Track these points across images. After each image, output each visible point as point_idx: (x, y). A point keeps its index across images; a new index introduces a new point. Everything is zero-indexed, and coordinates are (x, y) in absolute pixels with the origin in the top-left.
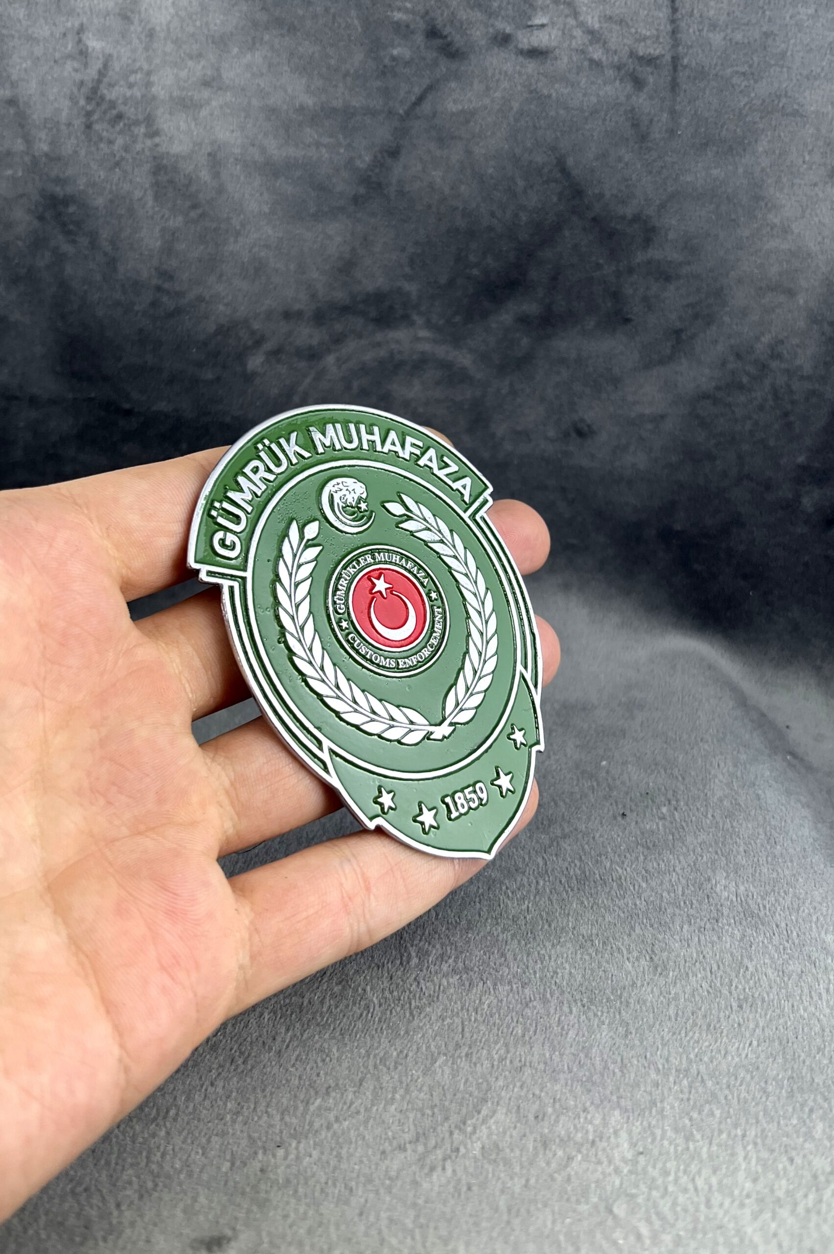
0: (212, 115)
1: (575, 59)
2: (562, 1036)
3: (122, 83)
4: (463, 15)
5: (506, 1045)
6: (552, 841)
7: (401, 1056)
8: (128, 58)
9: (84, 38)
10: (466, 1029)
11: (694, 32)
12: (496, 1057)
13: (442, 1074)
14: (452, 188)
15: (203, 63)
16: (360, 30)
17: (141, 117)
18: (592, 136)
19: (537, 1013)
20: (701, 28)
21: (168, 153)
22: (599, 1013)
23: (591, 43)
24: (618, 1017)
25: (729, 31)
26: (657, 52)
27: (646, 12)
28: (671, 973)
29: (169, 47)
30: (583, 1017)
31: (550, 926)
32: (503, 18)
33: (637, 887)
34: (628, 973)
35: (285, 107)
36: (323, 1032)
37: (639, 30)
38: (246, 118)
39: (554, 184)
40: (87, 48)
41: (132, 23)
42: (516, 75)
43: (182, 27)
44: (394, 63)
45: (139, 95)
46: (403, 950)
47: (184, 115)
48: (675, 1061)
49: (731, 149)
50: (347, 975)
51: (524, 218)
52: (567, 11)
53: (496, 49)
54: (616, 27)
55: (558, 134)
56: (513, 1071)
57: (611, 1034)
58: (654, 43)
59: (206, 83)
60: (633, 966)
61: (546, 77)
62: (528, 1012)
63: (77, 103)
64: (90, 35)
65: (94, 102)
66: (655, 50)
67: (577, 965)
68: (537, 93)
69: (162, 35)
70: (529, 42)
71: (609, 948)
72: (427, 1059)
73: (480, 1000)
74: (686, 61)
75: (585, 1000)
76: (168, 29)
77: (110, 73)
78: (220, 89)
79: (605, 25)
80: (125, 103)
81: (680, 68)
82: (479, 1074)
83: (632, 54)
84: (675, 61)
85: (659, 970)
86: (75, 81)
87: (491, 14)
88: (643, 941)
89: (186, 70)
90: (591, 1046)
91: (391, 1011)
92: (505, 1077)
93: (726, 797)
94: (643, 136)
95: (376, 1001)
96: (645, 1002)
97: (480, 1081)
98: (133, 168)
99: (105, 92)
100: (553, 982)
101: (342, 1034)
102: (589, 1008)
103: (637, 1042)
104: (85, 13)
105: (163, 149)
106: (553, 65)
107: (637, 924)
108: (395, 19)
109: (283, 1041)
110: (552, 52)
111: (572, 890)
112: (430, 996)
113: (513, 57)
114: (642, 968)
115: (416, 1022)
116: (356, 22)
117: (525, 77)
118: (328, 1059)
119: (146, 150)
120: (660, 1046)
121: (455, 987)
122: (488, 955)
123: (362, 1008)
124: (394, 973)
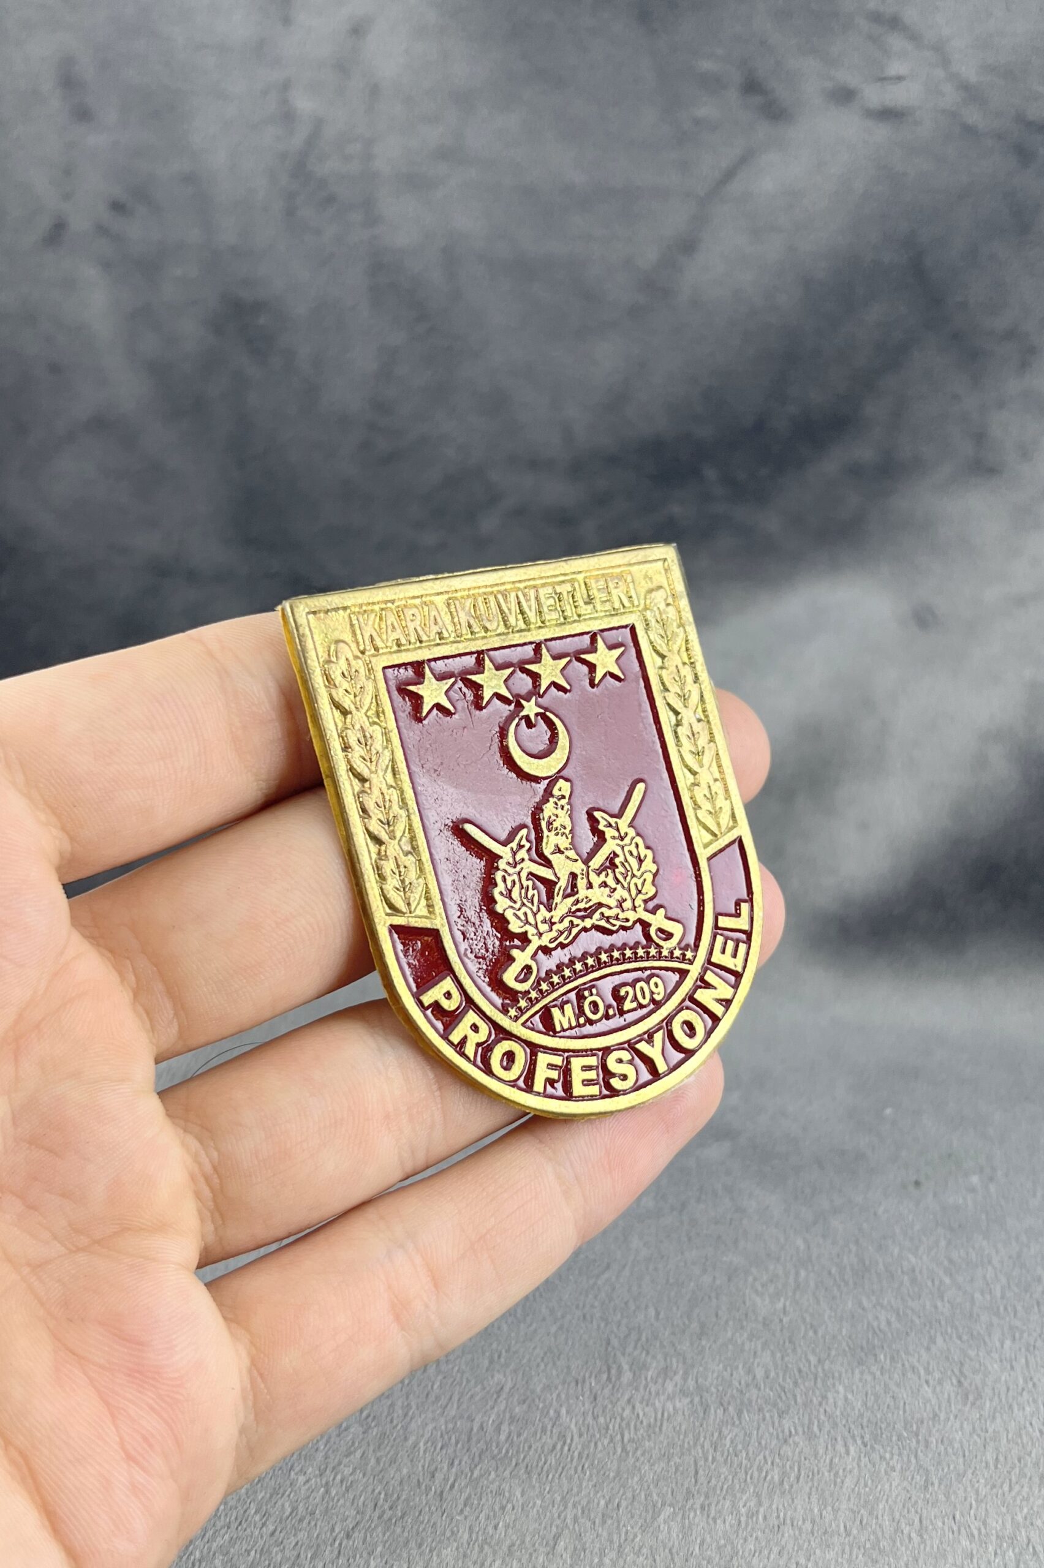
2: (835, 1485)
5: (758, 1495)
6: (817, 1216)
7: (610, 1506)
10: (701, 1472)
12: (743, 1511)
13: (669, 1533)
19: (800, 1453)
22: (888, 1456)
24: (913, 1460)
28: (988, 1404)
30: (864, 1460)
31: (815, 1332)
33: (937, 1283)
34: (927, 1401)
36: (501, 1469)
46: (611, 1361)
48: (994, 1524)
50: (533, 1392)
56: (767, 1530)
57: (905, 1484)
60: (934, 1391)
62: (787, 1450)
67: (854, 1387)
71: (900, 1365)
72: (647, 1511)
73: (720, 1434)
75: (867, 1437)
82: (720, 1533)
85: (971, 1398)
88: (947, 1358)
90: (877, 1500)
91: (596, 1444)
92: (757, 1538)
95: (575, 1430)
96: (951, 1443)
97: (722, 1542)
100: (822, 1410)
101: (528, 1473)
102: (872, 1447)
103: (941, 1497)
107: (938, 1334)
109: (446, 1479)
111: (847, 1284)
112: (649, 1425)
114: (946, 1396)
115: (631, 1460)
118: (509, 1506)
120: (974, 1502)
121: (684, 1414)
122: (729, 1369)
123: (555, 1438)
124: (599, 1392)
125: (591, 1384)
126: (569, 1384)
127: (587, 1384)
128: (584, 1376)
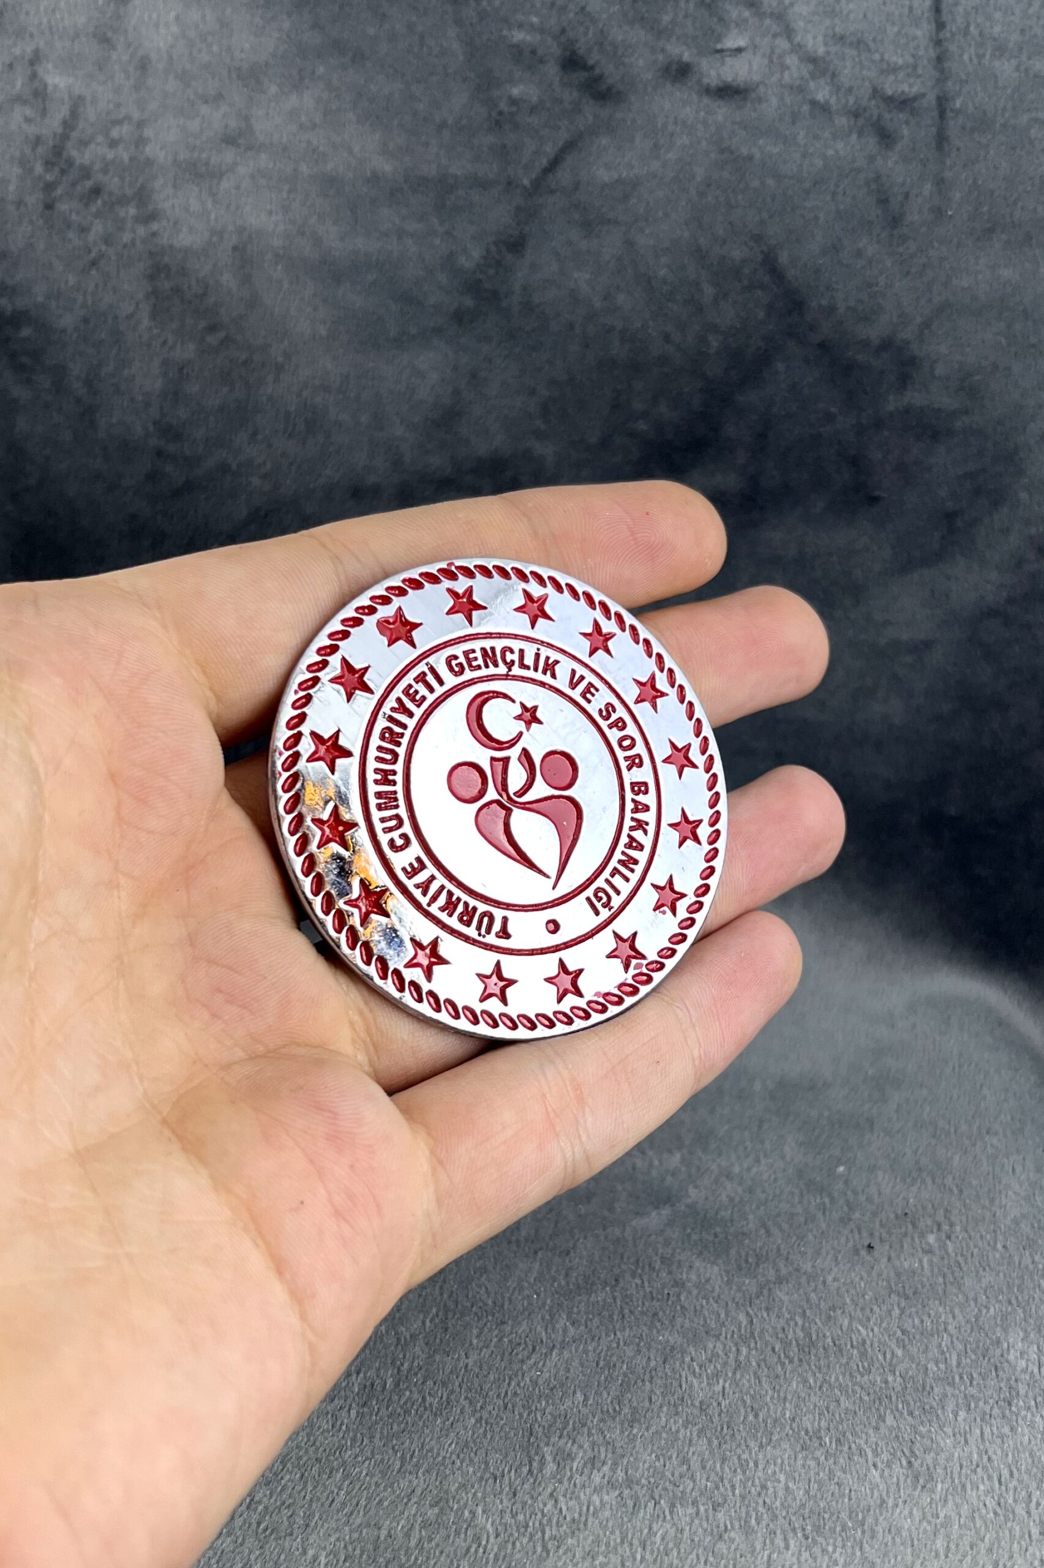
0: (238, 188)
1: (788, 101)
3: (100, 139)
4: (617, 34)
6: (761, 1287)
8: (109, 102)
9: (40, 71)
11: (971, 59)
14: (605, 299)
15: (224, 108)
16: (461, 58)
17: (129, 192)
18: (816, 218)
19: (735, 1549)
20: (981, 52)
21: (171, 247)
22: (830, 1549)
23: (813, 77)
24: (857, 1553)
25: (1024, 58)
26: (915, 90)
27: (896, 29)
29: (172, 85)
31: (756, 1416)
32: (678, 38)
33: (887, 1356)
34: (873, 1487)
35: (351, 175)
37: (886, 57)
38: (289, 192)
39: (759, 292)
40: (45, 85)
41: (114, 48)
42: (700, 126)
43: (191, 54)
44: (514, 109)
45: (126, 157)
46: (533, 1452)
47: (196, 189)
49: (1029, 237)
50: (446, 1492)
51: (715, 344)
52: (775, 28)
53: (668, 85)
54: (851, 52)
55: (765, 215)
58: (908, 75)
59: (229, 140)
60: (881, 1475)
61: (745, 128)
62: (721, 1547)
63: (31, 170)
64: (50, 66)
65: (57, 169)
66: (911, 86)
67: (796, 1475)
68: (732, 153)
69: (161, 66)
70: (719, 75)
71: (845, 1448)
73: (650, 1529)
74: (958, 104)
75: (808, 1529)
76: (171, 58)
77: (81, 124)
78: (250, 148)
79: (833, 49)
80: (105, 171)
81: (949, 114)
83: (876, 92)
84: (942, 103)
85: (921, 1480)
86: (27, 137)
87: (661, 33)
88: (897, 1437)
89: (198, 120)
91: (513, 1544)
93: (1024, 1216)
94: (894, 218)
95: (491, 1531)
96: (899, 1531)
98: (118, 271)
99: (74, 153)
100: (760, 1502)
102: (813, 1540)
104: (42, 33)
105: (164, 240)
106: (755, 110)
107: (888, 1412)
108: (515, 40)
110: (754, 90)
111: (790, 1362)
113: (695, 97)
114: (894, 1479)
116: (456, 46)
117: (713, 129)
119: (138, 243)
121: (611, 1508)
122: (662, 1460)
123: (469, 1540)
124: (519, 1488)
125: (510, 1479)
126: (486, 1481)
127: (507, 1478)
128: (503, 1470)
